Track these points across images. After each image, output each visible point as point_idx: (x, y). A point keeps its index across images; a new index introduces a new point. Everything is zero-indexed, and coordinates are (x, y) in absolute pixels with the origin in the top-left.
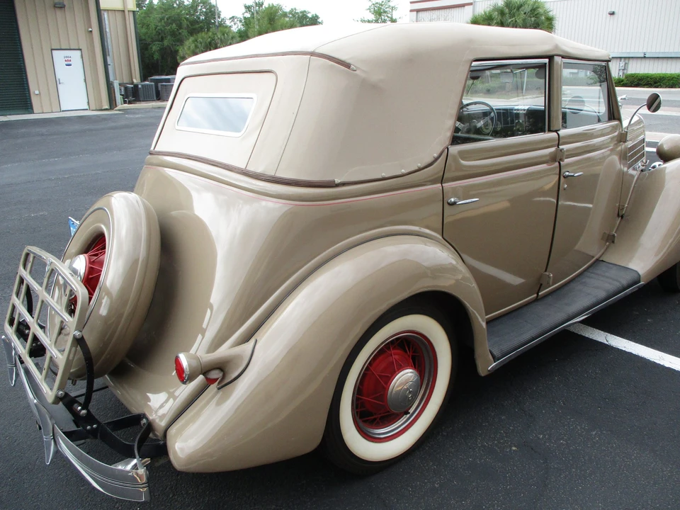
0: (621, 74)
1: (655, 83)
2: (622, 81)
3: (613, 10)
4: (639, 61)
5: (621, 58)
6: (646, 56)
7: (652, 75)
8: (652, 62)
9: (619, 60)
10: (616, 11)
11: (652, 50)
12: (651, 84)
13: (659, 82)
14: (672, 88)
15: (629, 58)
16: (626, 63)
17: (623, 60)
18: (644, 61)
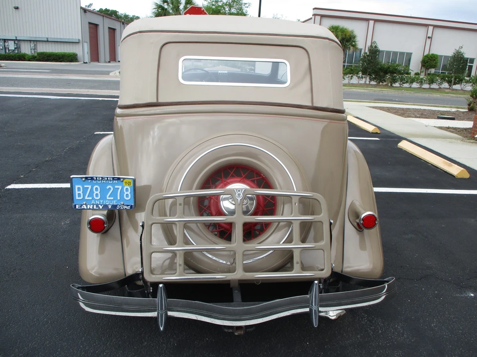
0: (33, 52)
1: (60, 59)
2: (36, 57)
3: (17, 6)
4: (44, 43)
5: (30, 41)
6: (49, 40)
7: (57, 53)
8: (53, 44)
9: (29, 42)
10: (19, 7)
11: (52, 36)
12: (56, 59)
13: (62, 58)
14: (71, 62)
15: (37, 41)
16: (35, 45)
17: (32, 42)
18: (47, 43)
